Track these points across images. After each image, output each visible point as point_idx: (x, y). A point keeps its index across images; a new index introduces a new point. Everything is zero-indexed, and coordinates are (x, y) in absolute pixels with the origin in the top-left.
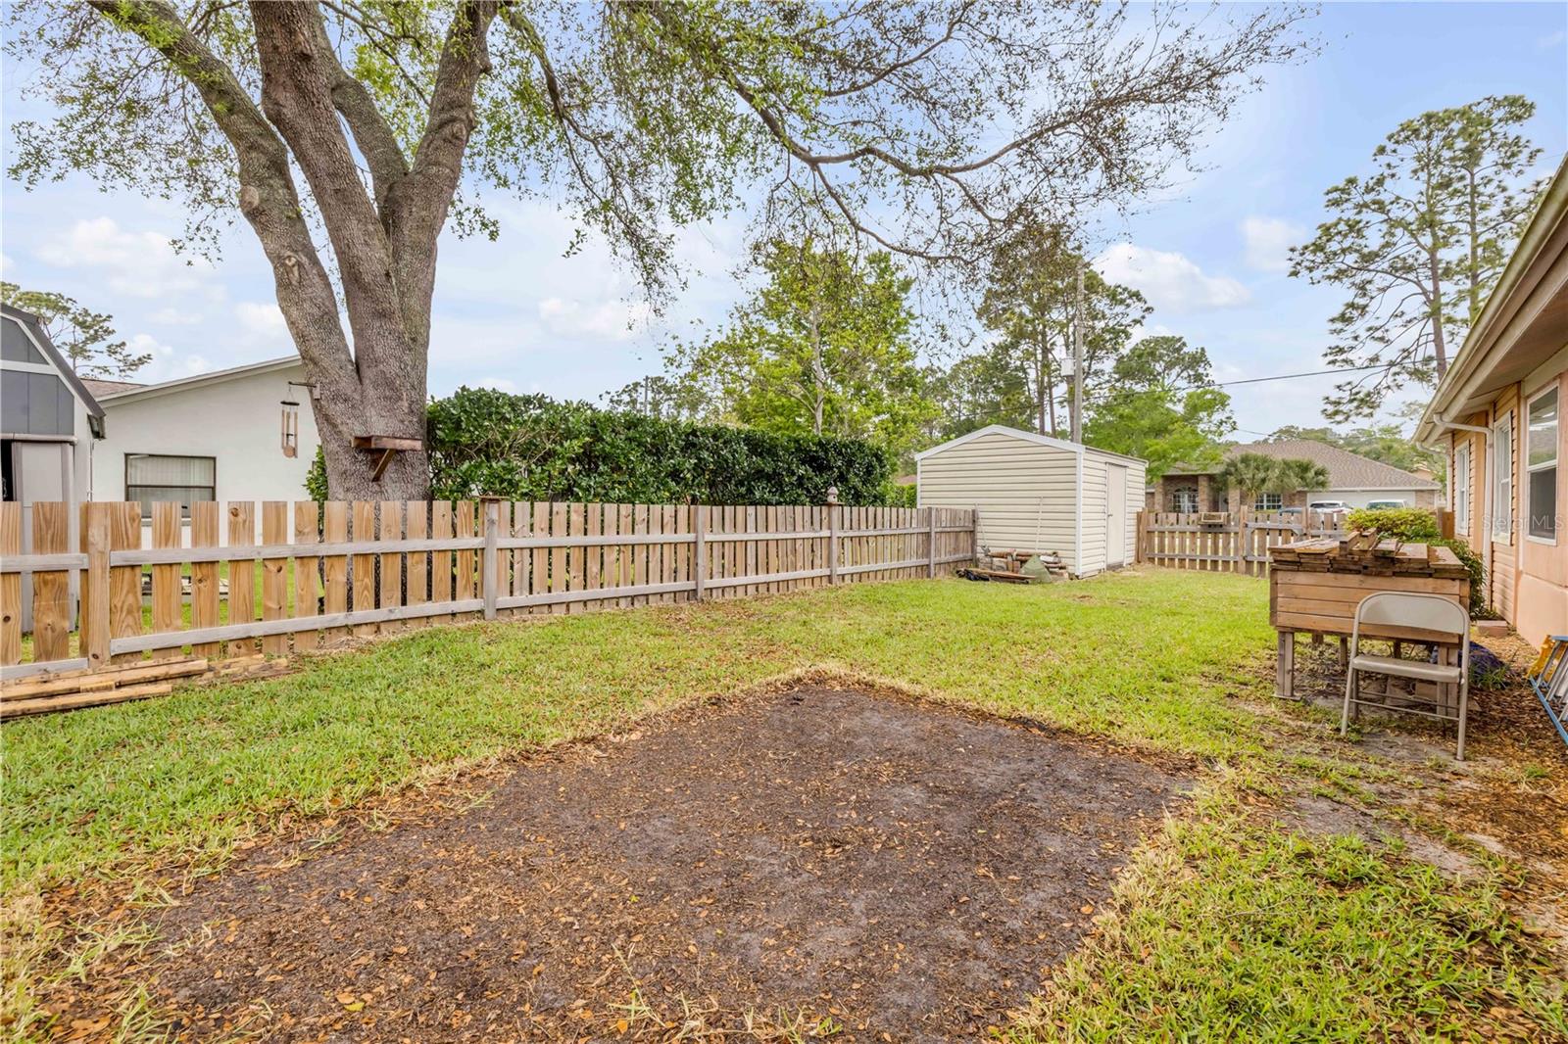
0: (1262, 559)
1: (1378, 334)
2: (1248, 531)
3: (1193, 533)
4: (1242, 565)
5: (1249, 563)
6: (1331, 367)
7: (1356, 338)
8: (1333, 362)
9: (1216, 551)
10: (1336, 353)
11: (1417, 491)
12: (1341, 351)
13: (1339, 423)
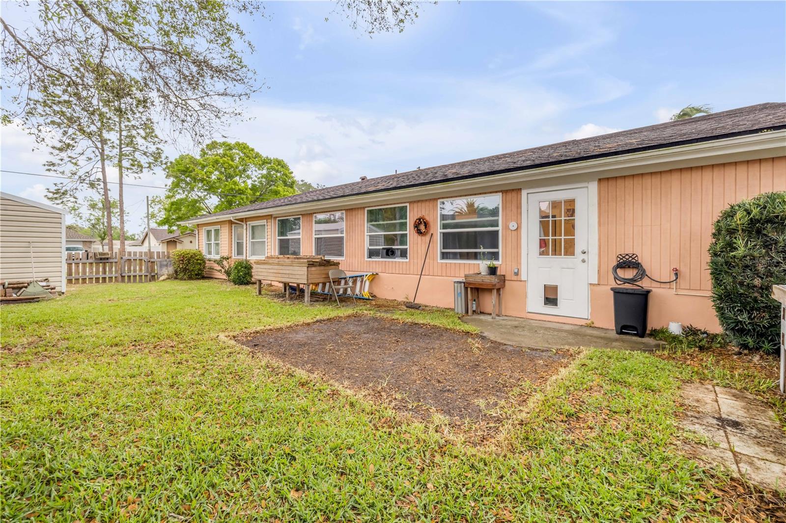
0: (129, 274)
1: (74, 161)
2: (122, 261)
3: (91, 264)
4: (120, 279)
5: (123, 277)
6: (48, 173)
7: (62, 160)
8: (49, 170)
9: (104, 272)
10: (50, 165)
11: (83, 241)
12: (53, 165)
13: (58, 204)
